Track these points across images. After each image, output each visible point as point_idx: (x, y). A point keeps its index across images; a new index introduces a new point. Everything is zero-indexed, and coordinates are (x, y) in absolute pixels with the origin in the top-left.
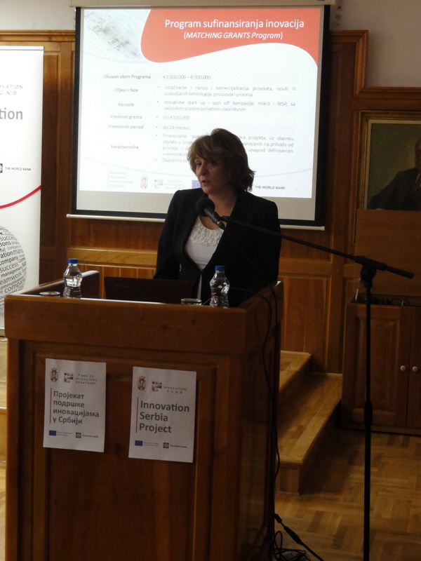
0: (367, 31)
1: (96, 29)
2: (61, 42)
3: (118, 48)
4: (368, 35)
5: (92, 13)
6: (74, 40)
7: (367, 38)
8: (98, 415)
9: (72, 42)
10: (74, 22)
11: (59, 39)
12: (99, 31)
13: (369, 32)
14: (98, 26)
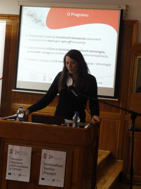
0: (138, 21)
1: (28, 15)
2: (13, 19)
3: (37, 23)
4: (138, 22)
5: (27, 8)
6: (19, 18)
7: (138, 23)
8: (27, 167)
9: (18, 19)
10: (19, 11)
11: (12, 18)
12: (29, 16)
13: (139, 21)
14: (29, 14)
